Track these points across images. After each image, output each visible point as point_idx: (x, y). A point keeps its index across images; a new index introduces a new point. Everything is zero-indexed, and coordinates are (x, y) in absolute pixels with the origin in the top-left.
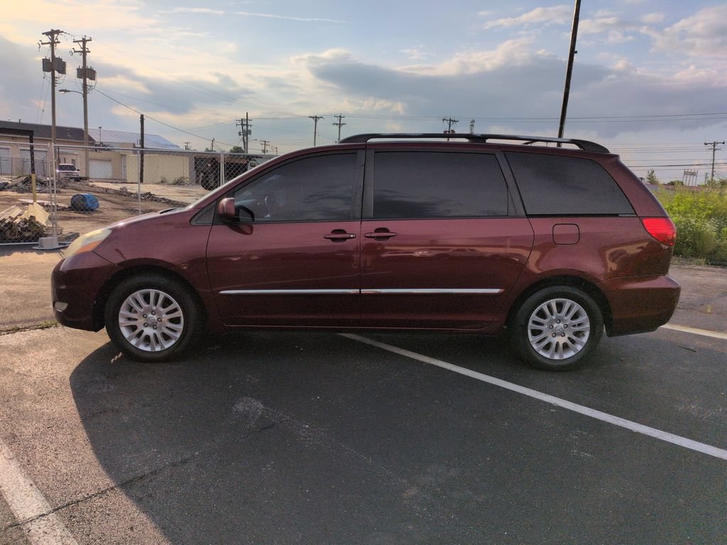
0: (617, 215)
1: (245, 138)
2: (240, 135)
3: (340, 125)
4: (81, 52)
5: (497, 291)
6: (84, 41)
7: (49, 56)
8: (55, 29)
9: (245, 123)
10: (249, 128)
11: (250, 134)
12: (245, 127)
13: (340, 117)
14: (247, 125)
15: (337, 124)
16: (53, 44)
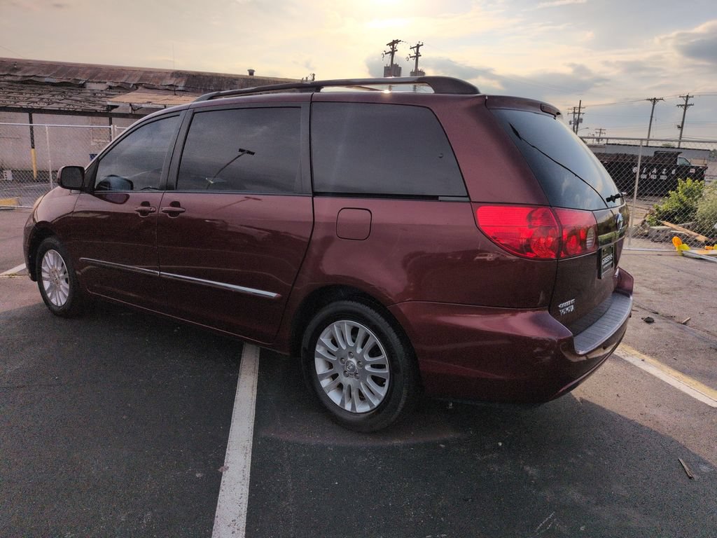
0: (435, 198)
1: (576, 127)
2: (570, 123)
3: (686, 106)
4: (414, 57)
5: (273, 295)
6: (418, 46)
7: (389, 64)
8: (395, 39)
9: (577, 111)
10: (581, 116)
11: (581, 122)
12: (576, 116)
13: (687, 96)
14: (579, 113)
15: (682, 106)
16: (392, 53)
